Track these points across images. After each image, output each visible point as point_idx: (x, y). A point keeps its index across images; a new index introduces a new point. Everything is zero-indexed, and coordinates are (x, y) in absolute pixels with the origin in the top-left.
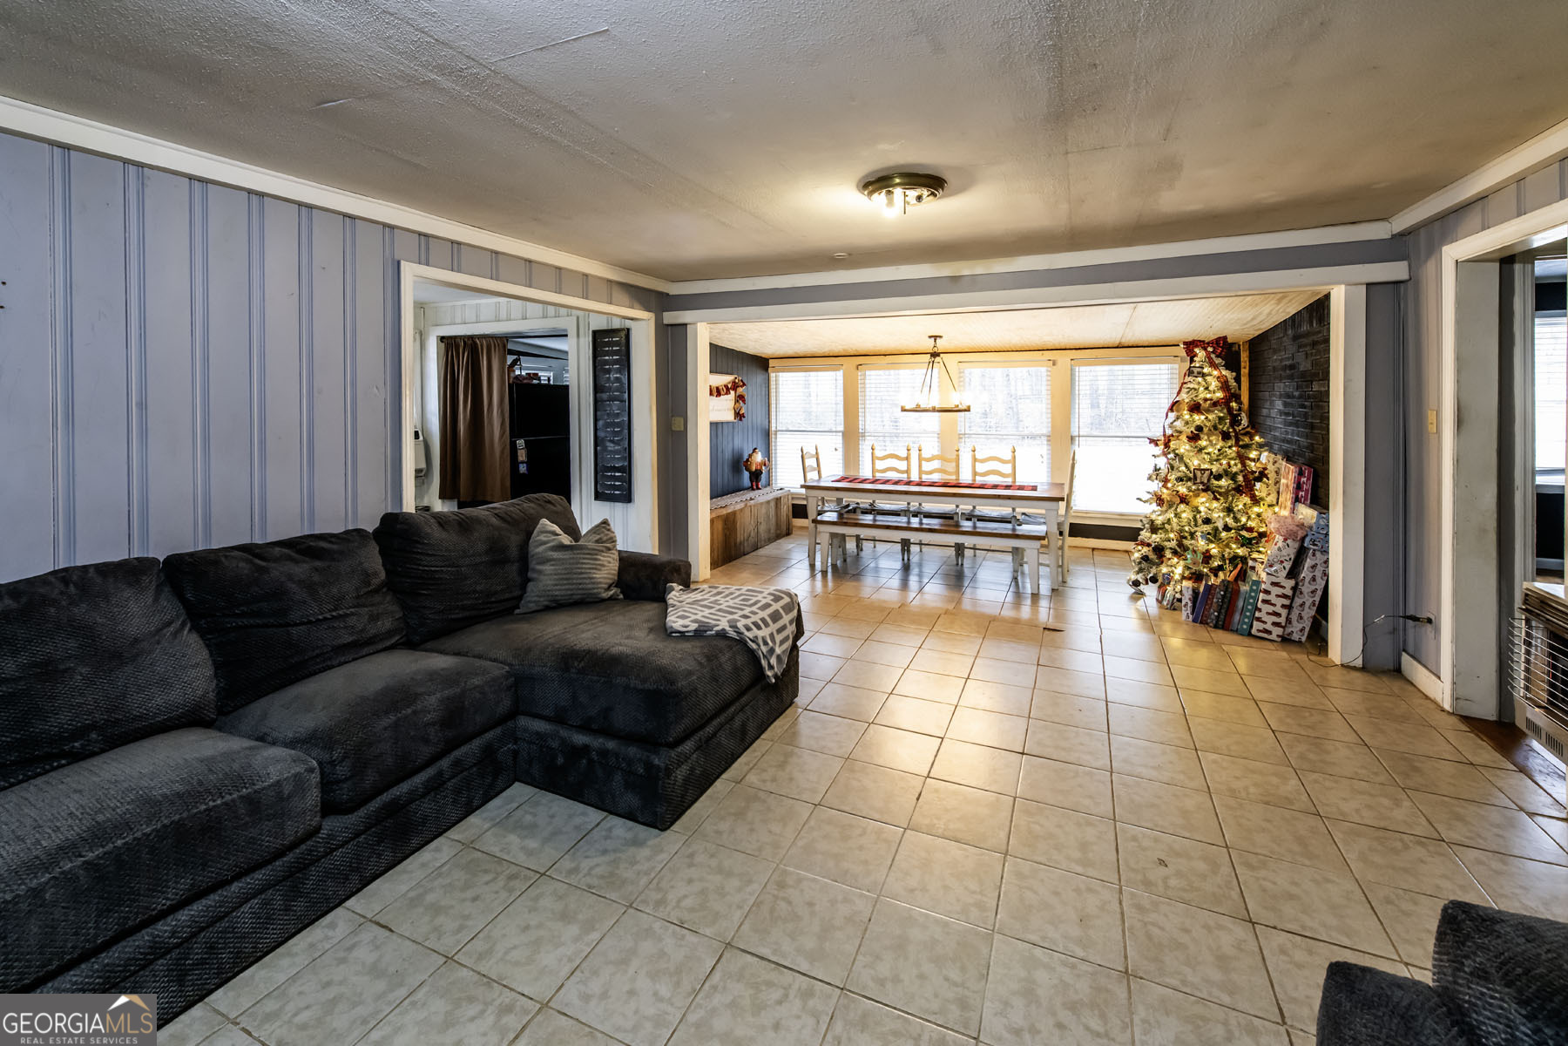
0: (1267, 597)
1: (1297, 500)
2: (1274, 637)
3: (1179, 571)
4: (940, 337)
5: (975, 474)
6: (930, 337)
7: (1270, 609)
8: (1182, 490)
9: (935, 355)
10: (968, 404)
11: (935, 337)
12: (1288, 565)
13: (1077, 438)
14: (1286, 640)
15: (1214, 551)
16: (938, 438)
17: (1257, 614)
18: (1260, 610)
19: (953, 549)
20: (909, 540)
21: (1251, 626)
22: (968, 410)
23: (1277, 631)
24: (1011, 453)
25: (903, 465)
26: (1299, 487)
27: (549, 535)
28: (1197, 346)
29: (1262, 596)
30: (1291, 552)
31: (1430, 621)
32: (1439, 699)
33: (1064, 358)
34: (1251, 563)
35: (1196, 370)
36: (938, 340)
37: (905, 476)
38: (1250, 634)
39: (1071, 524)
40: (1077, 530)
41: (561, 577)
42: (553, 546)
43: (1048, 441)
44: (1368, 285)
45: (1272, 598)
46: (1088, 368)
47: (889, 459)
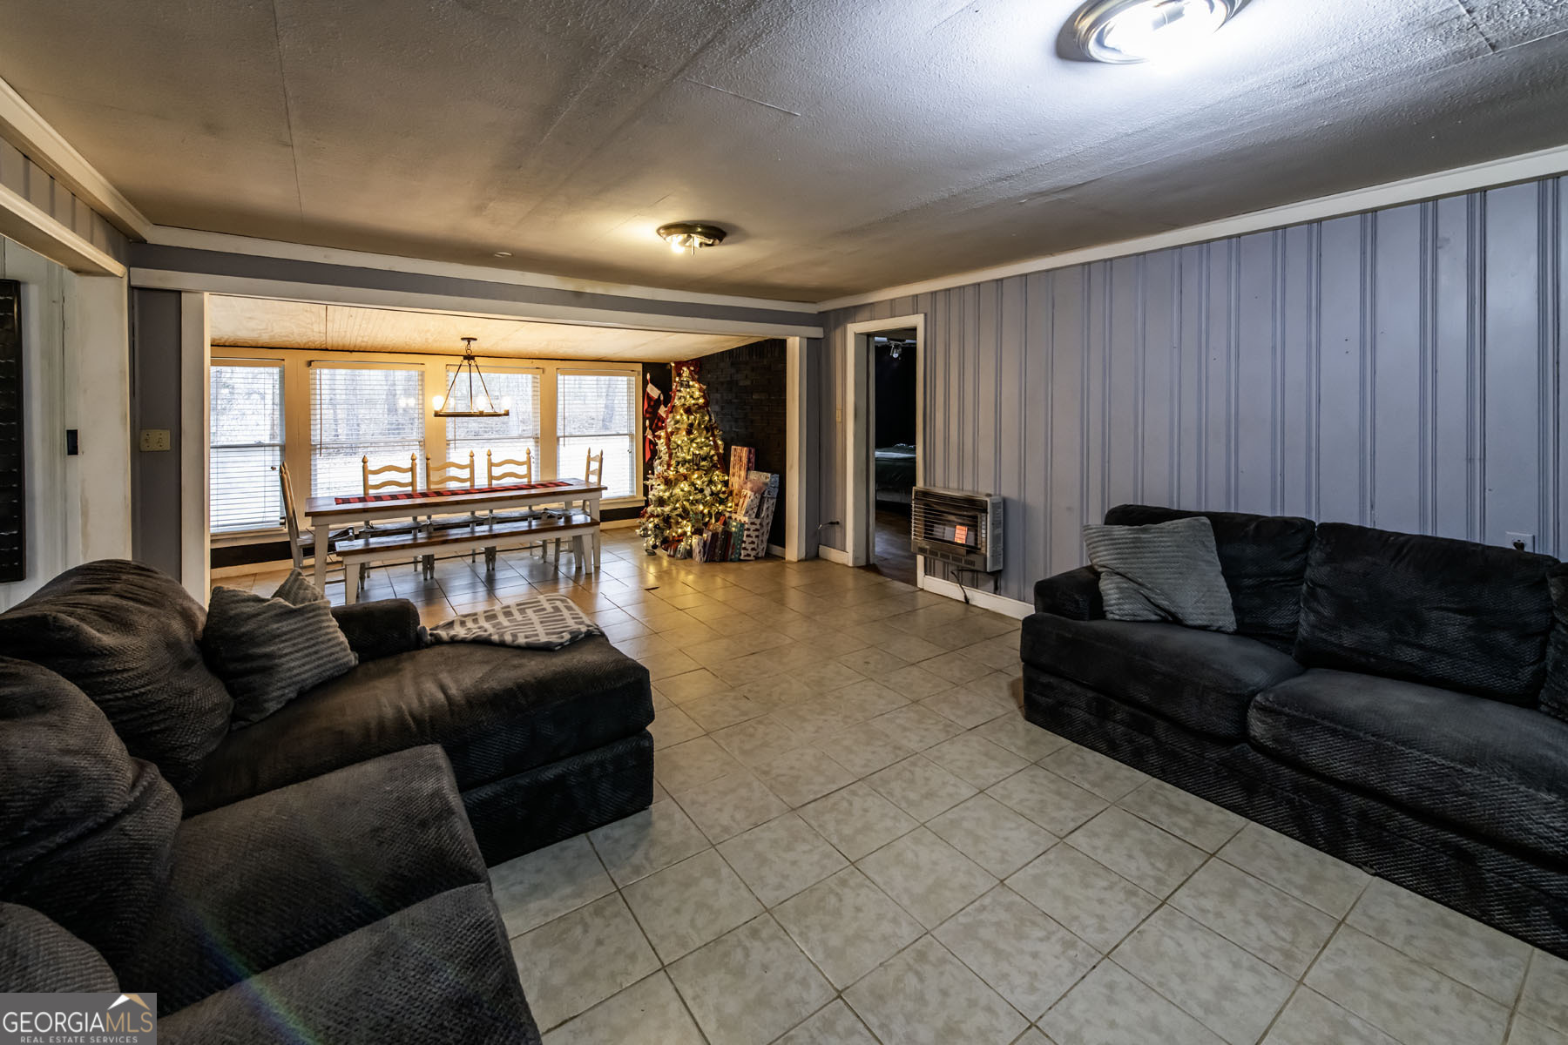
0: (749, 533)
1: (748, 469)
2: (752, 558)
3: (689, 529)
4: (475, 339)
5: (491, 478)
6: (463, 339)
7: (750, 539)
8: (682, 470)
9: (469, 357)
10: (507, 409)
11: (469, 340)
12: (755, 510)
13: (561, 439)
14: (757, 558)
15: (706, 511)
16: (420, 446)
17: (743, 545)
18: (744, 542)
19: (484, 556)
20: (433, 556)
21: (740, 554)
22: (507, 414)
23: (753, 553)
24: (526, 455)
25: (407, 478)
26: (749, 461)
27: (252, 604)
28: (683, 366)
29: (746, 533)
30: (757, 502)
31: (838, 523)
32: (846, 563)
33: (550, 367)
34: (727, 515)
35: (685, 383)
36: (472, 342)
37: (410, 488)
38: (740, 560)
39: (601, 511)
40: (607, 515)
41: (306, 652)
42: (276, 615)
43: (537, 442)
44: (808, 338)
45: (751, 533)
46: (572, 377)
47: (387, 472)
